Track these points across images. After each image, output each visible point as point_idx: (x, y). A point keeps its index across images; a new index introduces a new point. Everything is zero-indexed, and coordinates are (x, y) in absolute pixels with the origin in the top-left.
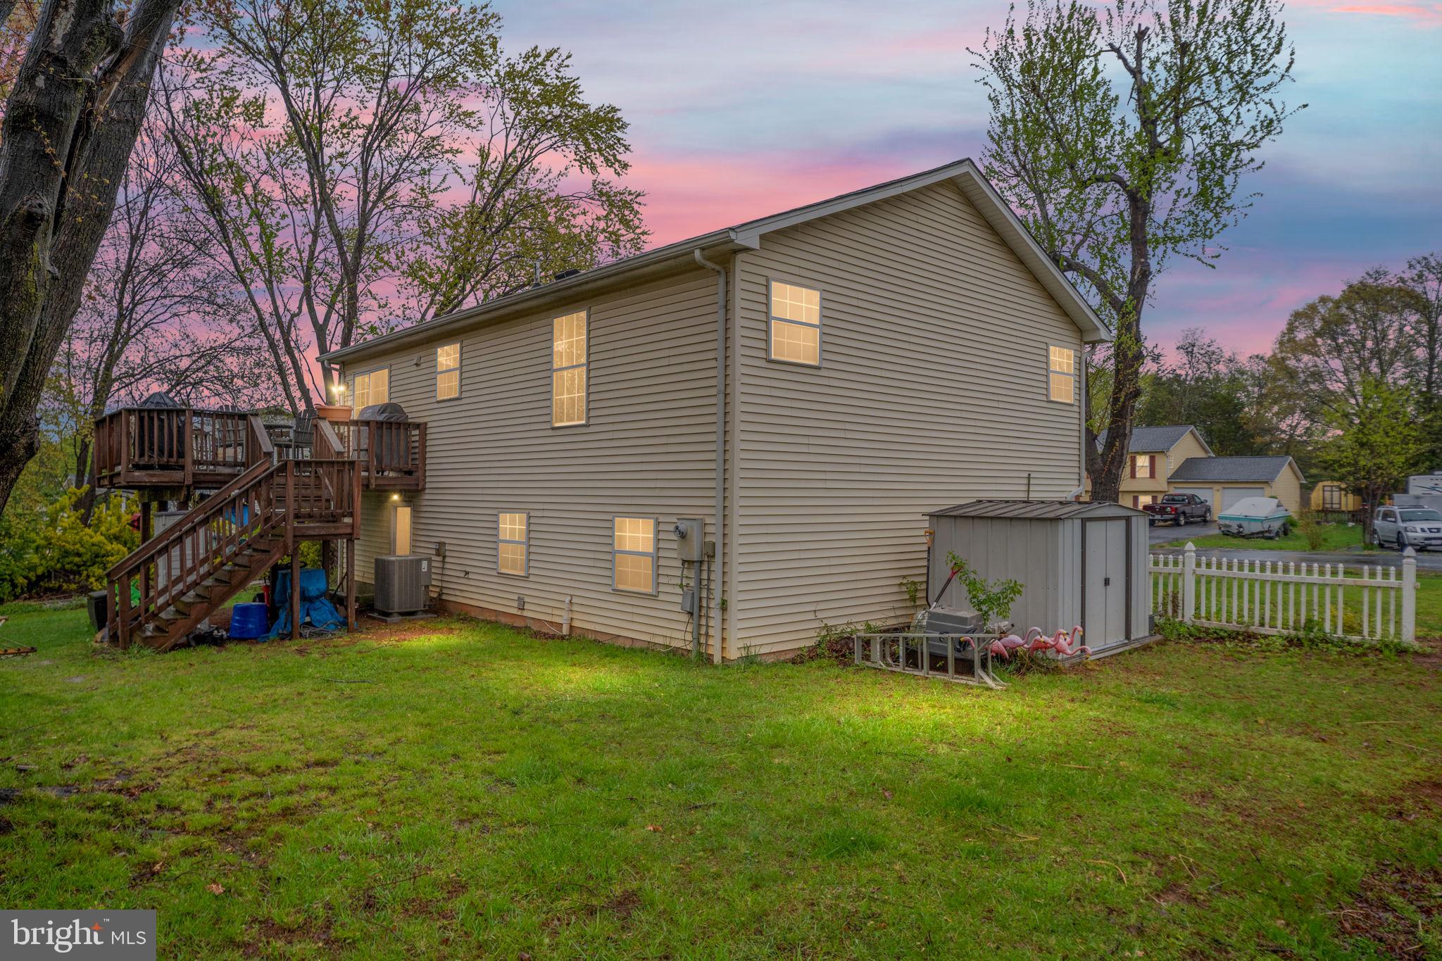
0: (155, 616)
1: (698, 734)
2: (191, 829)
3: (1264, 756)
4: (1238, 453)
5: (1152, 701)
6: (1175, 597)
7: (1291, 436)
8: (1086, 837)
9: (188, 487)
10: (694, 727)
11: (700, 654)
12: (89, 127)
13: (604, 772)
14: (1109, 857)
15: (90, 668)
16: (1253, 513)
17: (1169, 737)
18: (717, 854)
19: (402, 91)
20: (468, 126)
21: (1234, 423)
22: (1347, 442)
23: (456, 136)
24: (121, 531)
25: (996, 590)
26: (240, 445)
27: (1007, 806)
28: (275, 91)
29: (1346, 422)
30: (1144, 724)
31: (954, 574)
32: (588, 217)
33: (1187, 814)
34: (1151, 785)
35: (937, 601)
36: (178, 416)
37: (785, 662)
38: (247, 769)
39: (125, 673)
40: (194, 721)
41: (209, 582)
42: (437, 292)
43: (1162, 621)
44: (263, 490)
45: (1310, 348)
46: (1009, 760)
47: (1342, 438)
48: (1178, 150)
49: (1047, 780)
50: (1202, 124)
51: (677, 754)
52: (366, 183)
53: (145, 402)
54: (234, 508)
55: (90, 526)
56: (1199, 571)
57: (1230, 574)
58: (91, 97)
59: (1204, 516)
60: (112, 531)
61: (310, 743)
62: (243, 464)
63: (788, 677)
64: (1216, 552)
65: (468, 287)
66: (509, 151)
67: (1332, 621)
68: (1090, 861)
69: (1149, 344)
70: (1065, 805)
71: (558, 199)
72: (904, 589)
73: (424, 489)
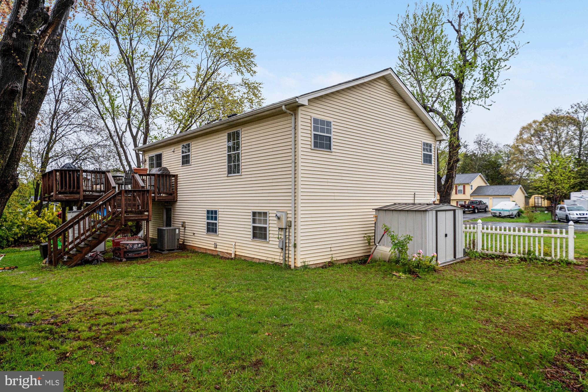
0: (68, 253)
1: (285, 296)
2: (82, 338)
3: (511, 305)
4: (499, 184)
5: (465, 283)
6: (474, 242)
7: (521, 177)
8: (439, 337)
9: (81, 201)
10: (284, 294)
11: (286, 265)
12: (36, 55)
13: (248, 312)
14: (449, 345)
15: (40, 274)
16: (505, 208)
17: (472, 297)
18: (293, 344)
19: (165, 42)
20: (192, 56)
21: (497, 172)
22: (545, 179)
23: (187, 60)
24: (53, 219)
25: (402, 239)
26: (103, 184)
27: (407, 325)
28: (114, 41)
29: (544, 171)
30: (462, 292)
31: (385, 232)
32: (240, 93)
33: (480, 328)
34: (465, 316)
35: (379, 243)
36: (77, 173)
37: (319, 267)
38: (106, 313)
39: (55, 276)
40: (84, 295)
41: (90, 239)
42: (181, 123)
43: (469, 251)
44: (112, 202)
45: (529, 141)
46: (408, 306)
47: (542, 177)
48: (475, 63)
49: (423, 314)
50: (485, 52)
51: (277, 304)
52: (151, 79)
53: (63, 167)
54: (100, 209)
55: (40, 217)
56: (483, 231)
57: (496, 232)
58: (37, 43)
59: (485, 209)
60: (50, 219)
61: (132, 302)
62: (103, 191)
63: (320, 274)
64: (490, 223)
65: (193, 121)
66: (209, 67)
67: (539, 251)
68: (442, 347)
69: (462, 141)
70: (431, 324)
71: (228, 86)
72: (366, 238)
73: (177, 201)
